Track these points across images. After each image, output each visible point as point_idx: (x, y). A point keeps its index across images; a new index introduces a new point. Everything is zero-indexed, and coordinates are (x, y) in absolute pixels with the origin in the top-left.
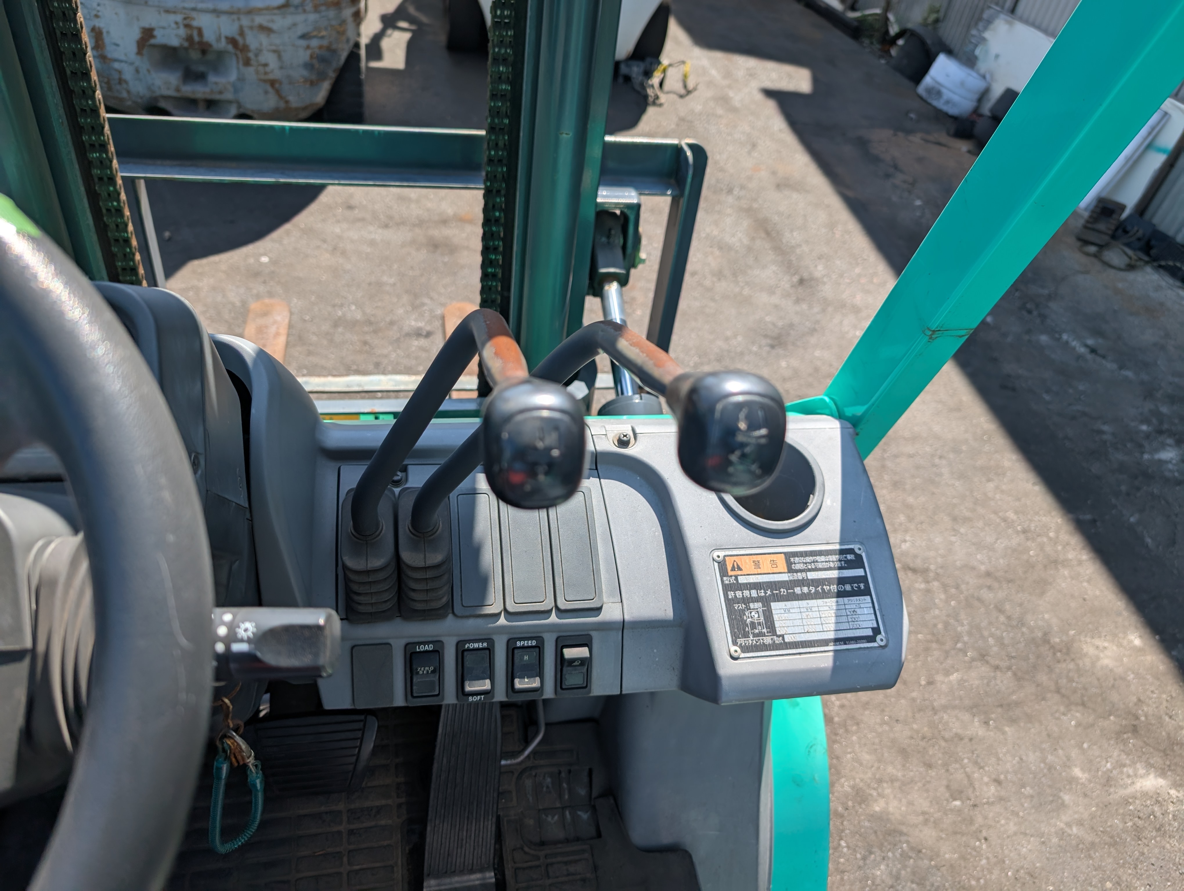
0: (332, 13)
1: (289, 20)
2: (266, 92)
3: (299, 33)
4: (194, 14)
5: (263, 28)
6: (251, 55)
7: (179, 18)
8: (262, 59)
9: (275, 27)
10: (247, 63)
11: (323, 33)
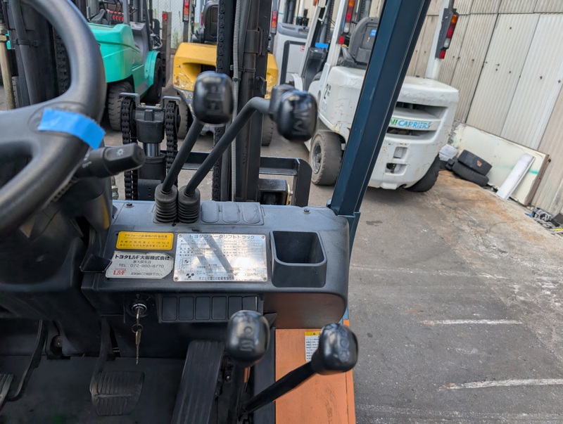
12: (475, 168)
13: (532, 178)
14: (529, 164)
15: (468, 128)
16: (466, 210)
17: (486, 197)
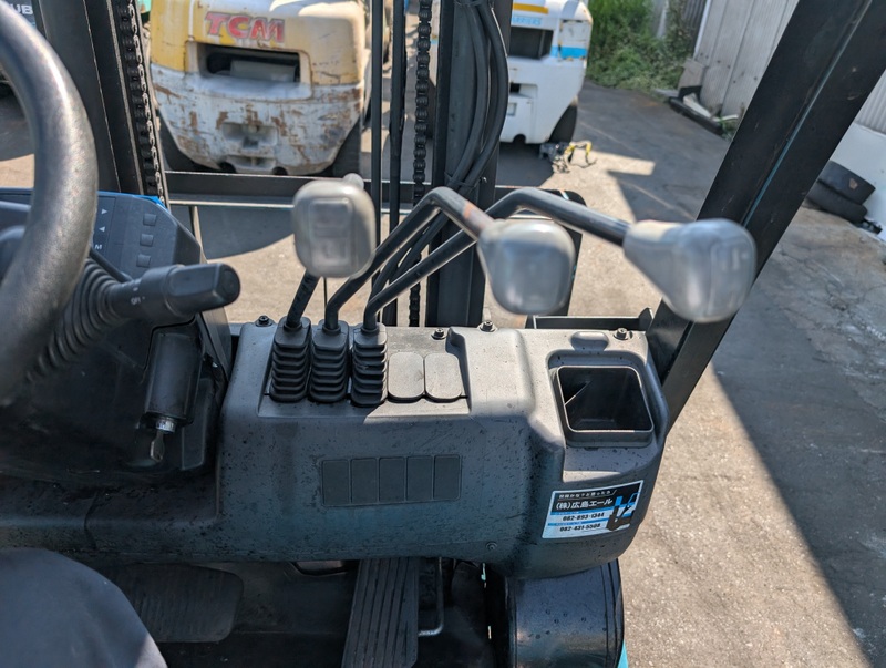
0: (341, 104)
1: (313, 107)
2: (295, 153)
3: (319, 116)
4: (253, 103)
5: (295, 112)
6: (287, 129)
7: (243, 106)
8: (294, 132)
9: (303, 111)
10: (284, 134)
11: (335, 116)
12: (845, 192)
16: (825, 264)
17: (861, 242)
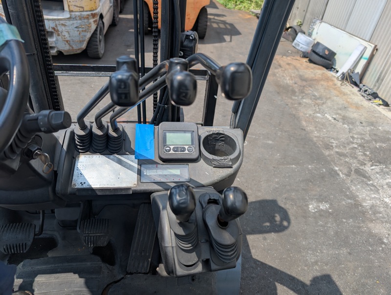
0: (86, 21)
1: (71, 22)
2: (65, 44)
3: (75, 26)
5: (62, 24)
6: (59, 33)
8: (63, 34)
9: (67, 24)
10: (59, 35)
11: (83, 27)
12: (324, 56)
13: (363, 62)
14: (362, 52)
15: (323, 24)
16: (312, 88)
17: (329, 77)
